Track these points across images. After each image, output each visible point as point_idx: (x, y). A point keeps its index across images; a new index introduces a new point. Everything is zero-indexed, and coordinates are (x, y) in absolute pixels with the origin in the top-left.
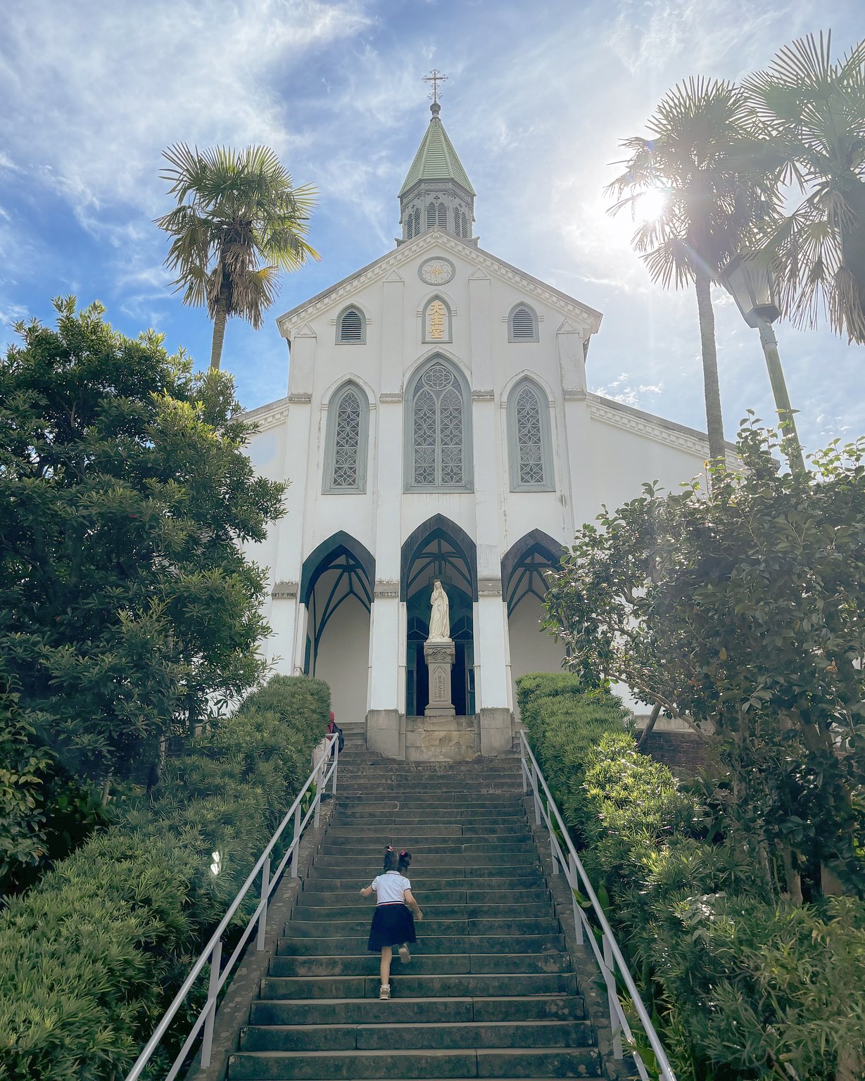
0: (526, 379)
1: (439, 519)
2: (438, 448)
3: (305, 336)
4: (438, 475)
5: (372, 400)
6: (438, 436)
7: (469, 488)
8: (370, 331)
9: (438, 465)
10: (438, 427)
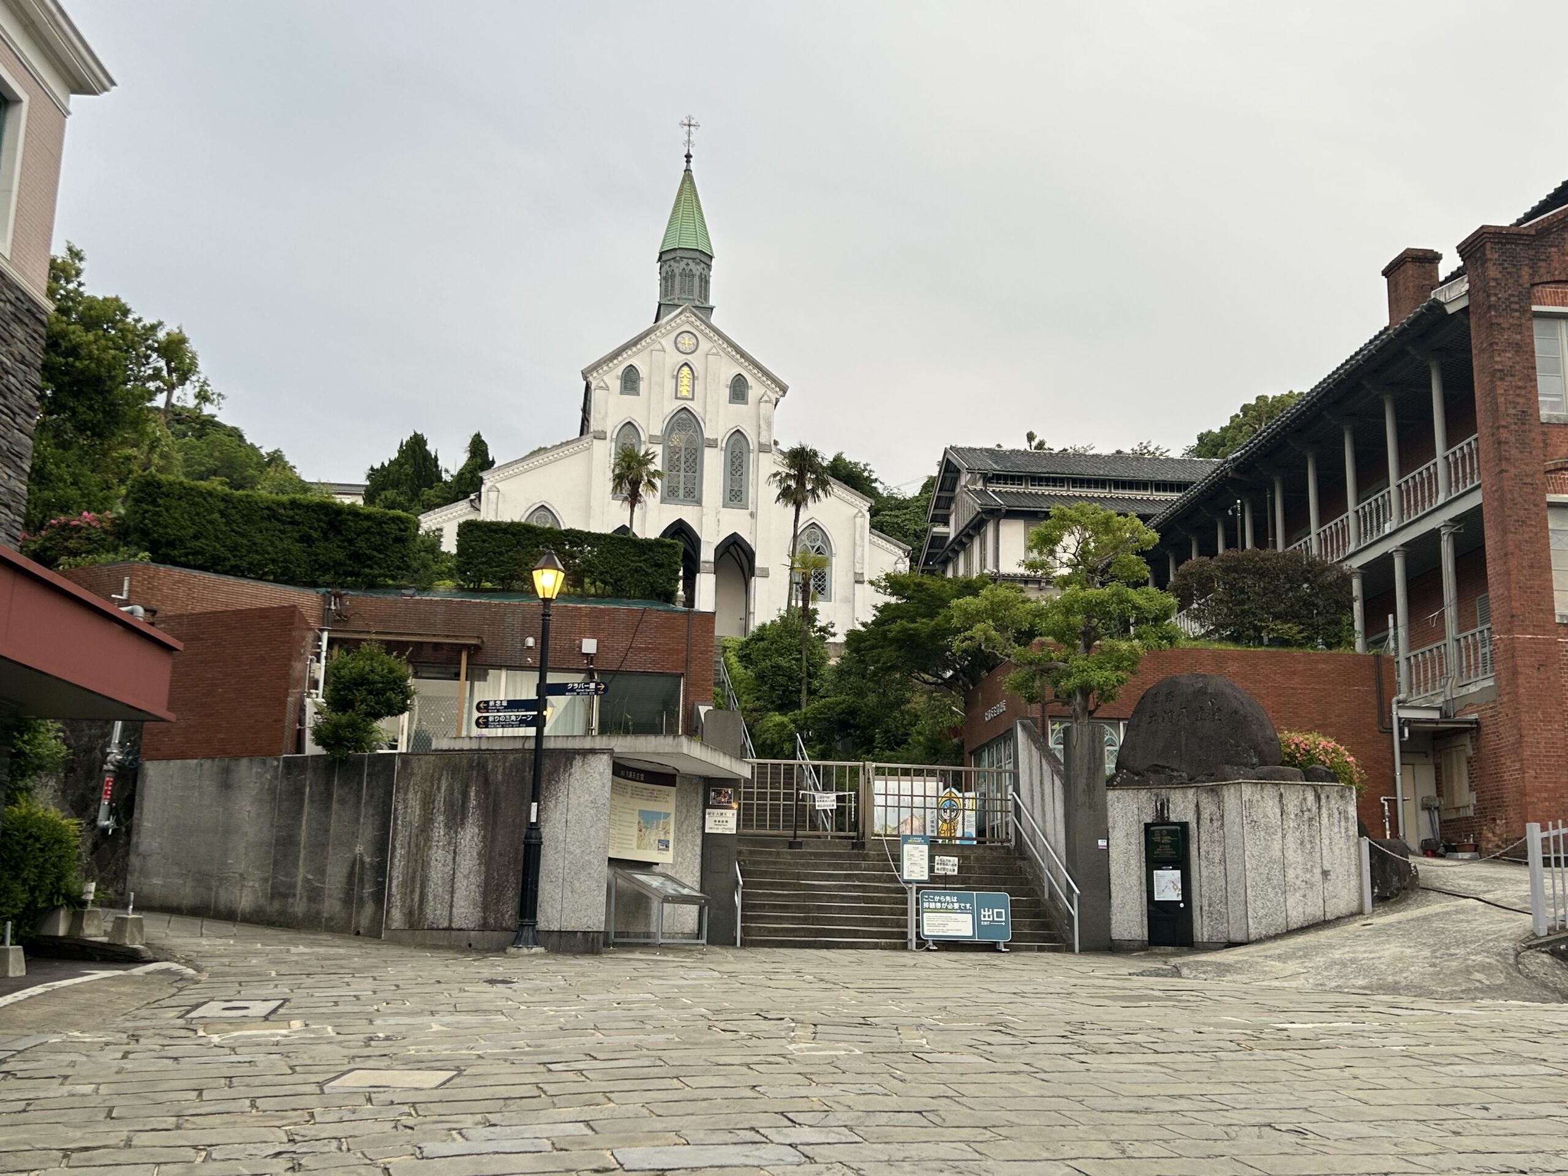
0: (738, 431)
1: (680, 520)
2: (682, 474)
3: (601, 388)
4: (681, 492)
5: (643, 439)
6: (683, 466)
7: (699, 502)
8: (643, 386)
9: (682, 486)
10: (683, 460)
